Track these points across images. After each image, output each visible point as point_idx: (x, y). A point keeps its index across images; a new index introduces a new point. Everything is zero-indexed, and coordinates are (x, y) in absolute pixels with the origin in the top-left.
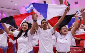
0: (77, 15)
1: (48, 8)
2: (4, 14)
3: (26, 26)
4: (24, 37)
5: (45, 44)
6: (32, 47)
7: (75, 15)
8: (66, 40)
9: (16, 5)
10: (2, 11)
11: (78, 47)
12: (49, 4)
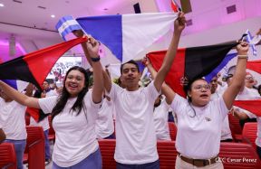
0: (243, 46)
1: (123, 26)
2: (18, 45)
3: (78, 78)
4: (75, 113)
5: (135, 132)
6: (97, 141)
7: (239, 46)
8: (209, 120)
9: (53, 16)
10: (12, 35)
11: (236, 141)
12: (123, 16)
